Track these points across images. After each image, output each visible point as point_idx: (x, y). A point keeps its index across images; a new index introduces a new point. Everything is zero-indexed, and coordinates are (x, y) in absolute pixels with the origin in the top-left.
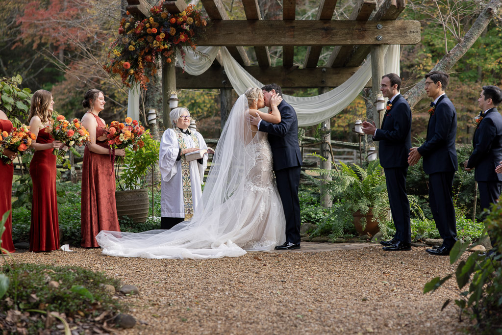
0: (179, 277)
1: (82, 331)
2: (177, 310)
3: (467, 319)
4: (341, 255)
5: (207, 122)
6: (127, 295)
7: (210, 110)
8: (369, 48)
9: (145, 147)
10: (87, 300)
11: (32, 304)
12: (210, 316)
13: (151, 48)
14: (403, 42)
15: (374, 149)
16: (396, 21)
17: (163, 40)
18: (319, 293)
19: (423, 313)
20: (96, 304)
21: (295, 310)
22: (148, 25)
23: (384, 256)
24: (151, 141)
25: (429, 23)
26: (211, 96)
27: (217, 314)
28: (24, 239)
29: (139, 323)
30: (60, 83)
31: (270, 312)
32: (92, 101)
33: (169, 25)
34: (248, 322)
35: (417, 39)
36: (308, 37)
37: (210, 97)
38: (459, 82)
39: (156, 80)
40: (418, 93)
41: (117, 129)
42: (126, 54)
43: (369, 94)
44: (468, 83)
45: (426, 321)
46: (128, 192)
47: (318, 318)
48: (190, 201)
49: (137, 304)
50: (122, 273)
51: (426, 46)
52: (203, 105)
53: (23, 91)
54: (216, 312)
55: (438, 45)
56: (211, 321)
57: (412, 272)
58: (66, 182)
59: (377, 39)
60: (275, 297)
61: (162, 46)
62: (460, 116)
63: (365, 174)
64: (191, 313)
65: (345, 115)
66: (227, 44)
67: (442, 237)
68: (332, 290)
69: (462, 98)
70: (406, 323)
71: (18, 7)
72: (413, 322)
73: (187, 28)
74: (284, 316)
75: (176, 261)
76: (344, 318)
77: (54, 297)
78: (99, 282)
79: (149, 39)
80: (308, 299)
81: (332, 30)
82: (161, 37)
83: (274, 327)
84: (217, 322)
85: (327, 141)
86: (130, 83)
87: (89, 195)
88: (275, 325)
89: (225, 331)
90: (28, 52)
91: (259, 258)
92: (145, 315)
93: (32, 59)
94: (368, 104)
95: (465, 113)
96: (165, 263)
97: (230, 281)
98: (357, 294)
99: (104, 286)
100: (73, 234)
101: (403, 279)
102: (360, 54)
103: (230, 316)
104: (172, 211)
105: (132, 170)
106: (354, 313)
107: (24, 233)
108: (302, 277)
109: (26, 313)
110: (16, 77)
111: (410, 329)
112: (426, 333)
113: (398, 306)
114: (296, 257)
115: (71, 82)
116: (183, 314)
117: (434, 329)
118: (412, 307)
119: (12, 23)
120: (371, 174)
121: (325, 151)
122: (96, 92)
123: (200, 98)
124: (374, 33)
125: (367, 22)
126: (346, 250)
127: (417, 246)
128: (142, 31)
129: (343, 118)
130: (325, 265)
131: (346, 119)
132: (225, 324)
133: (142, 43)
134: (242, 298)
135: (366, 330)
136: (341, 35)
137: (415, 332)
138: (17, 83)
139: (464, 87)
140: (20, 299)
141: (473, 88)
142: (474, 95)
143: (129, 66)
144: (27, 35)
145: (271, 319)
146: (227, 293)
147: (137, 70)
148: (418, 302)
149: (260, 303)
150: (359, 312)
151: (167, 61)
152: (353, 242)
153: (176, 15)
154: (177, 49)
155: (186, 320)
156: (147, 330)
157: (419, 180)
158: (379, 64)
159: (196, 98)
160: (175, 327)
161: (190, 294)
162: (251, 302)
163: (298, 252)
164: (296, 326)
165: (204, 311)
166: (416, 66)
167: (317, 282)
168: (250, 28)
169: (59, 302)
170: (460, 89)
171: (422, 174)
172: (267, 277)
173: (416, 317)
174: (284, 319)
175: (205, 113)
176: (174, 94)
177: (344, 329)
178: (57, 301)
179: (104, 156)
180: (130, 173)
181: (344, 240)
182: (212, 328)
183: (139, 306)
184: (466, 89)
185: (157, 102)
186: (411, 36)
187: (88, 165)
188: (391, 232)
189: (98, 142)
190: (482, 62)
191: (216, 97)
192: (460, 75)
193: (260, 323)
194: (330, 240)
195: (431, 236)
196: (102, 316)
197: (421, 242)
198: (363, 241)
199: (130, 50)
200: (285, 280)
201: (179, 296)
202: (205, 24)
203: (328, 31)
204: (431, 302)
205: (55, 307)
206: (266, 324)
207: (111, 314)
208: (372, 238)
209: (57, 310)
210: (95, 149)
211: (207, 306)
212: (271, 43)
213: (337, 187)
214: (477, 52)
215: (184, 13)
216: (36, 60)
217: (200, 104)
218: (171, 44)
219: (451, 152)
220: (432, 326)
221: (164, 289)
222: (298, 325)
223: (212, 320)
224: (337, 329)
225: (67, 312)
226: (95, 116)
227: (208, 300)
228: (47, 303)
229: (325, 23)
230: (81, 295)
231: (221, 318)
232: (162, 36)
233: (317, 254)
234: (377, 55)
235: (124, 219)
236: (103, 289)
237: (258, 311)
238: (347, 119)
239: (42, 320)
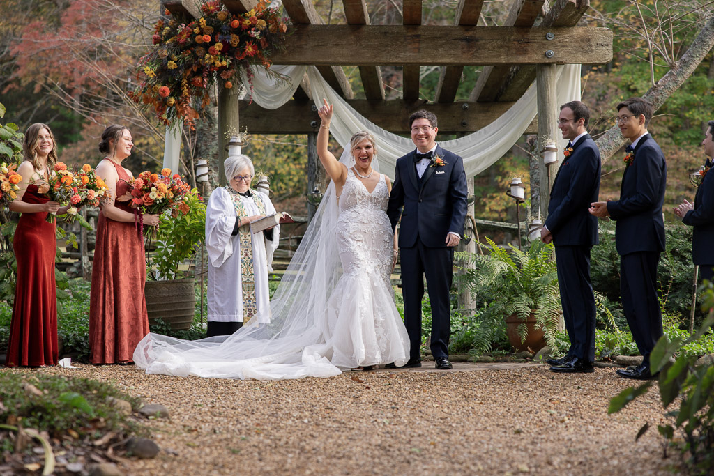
0: (235, 401)
1: (72, 458)
2: (226, 439)
3: (675, 455)
4: (485, 377)
5: (294, 203)
6: (150, 417)
7: (297, 185)
8: (535, 71)
9: (191, 215)
10: (84, 415)
12: (276, 447)
13: (202, 66)
14: (585, 61)
15: (540, 221)
16: (576, 28)
17: (219, 53)
18: (448, 423)
19: (607, 448)
20: (97, 421)
21: (409, 442)
22: (197, 30)
23: (553, 379)
24: (200, 206)
25: (628, 57)
26: (300, 164)
27: (288, 445)
29: (163, 452)
30: (74, 144)
31: (370, 445)
32: (112, 142)
33: (230, 31)
34: (335, 457)
35: (608, 55)
36: (441, 51)
37: (298, 166)
38: (673, 146)
39: (211, 123)
40: (609, 145)
41: (146, 182)
42: (164, 74)
43: (535, 147)
44: (688, 147)
45: (611, 458)
46: (163, 283)
47: (444, 453)
48: (253, 297)
49: (165, 429)
50: (147, 393)
51: (623, 92)
52: (288, 178)
53: (6, 126)
54: (287, 443)
55: (643, 89)
56: (278, 454)
57: (594, 399)
58: (76, 279)
59: (546, 55)
60: (379, 426)
61: (218, 62)
63: (525, 259)
64: (248, 444)
66: (318, 60)
67: (642, 353)
68: (468, 420)
69: (678, 169)
70: (580, 460)
71: (14, 30)
72: (591, 459)
73: (256, 35)
74: (392, 449)
76: (485, 453)
77: (31, 407)
78: (107, 394)
79: (199, 51)
80: (430, 431)
81: (477, 40)
82: (217, 49)
83: (374, 463)
84: (286, 456)
86: (170, 119)
87: (102, 284)
88: (377, 460)
89: (298, 467)
90: (28, 98)
91: (360, 379)
92: (175, 443)
93: (34, 108)
94: (533, 161)
95: (682, 193)
96: (214, 383)
97: (313, 406)
98: (507, 426)
99: (113, 401)
100: (78, 343)
101: (579, 408)
102: (521, 81)
103: (308, 447)
104: (225, 312)
105: (169, 250)
106: (500, 448)
107: (4, 340)
108: (424, 404)
111: (586, 468)
112: (611, 473)
113: (570, 440)
114: (417, 378)
115: (91, 144)
116: (235, 444)
117: (623, 468)
118: (592, 441)
119: (4, 53)
120: (535, 258)
122: (119, 129)
123: (283, 167)
124: (541, 46)
125: (531, 29)
126: (494, 371)
127: (604, 367)
128: (188, 40)
129: (498, 198)
130: (461, 389)
132: (299, 458)
133: (187, 58)
134: (329, 427)
135: (518, 469)
136: (491, 48)
137: (593, 473)
139: (681, 152)
141: (695, 155)
142: (695, 165)
143: (168, 93)
144: (25, 72)
145: (371, 453)
146: (306, 421)
147: (180, 99)
148: (602, 436)
149: (356, 434)
150: (508, 446)
151: (226, 87)
152: (506, 362)
153: (239, 15)
154: (241, 67)
155: (239, 452)
156: (175, 463)
157: (609, 275)
158: (549, 93)
159: (276, 167)
160: (220, 460)
161: (249, 422)
162: (343, 432)
163: (420, 372)
164: (409, 462)
165: (268, 441)
167: (446, 410)
168: (352, 37)
169: (39, 414)
170: (675, 156)
171: (613, 265)
172: (370, 402)
173: (596, 453)
174: (390, 453)
175: (291, 190)
176: (237, 136)
177: (484, 467)
178: (36, 413)
179: (126, 224)
180: (166, 254)
181: (492, 359)
182: (278, 463)
183: (167, 432)
184: (683, 155)
185: (213, 157)
186: (598, 51)
187: (103, 238)
188: (563, 346)
189: (118, 204)
190: (709, 116)
191: (307, 166)
192: (675, 135)
193: (354, 458)
194: (470, 359)
195: (625, 352)
196: (106, 439)
197: (609, 361)
198: (521, 359)
199: (169, 67)
200: (398, 407)
201: (232, 423)
202: (285, 29)
203: (471, 43)
204: (621, 436)
205: (33, 423)
206: (363, 459)
207: (121, 437)
208: (534, 355)
209: (36, 427)
210: (112, 214)
211: (274, 436)
212: (383, 60)
213: (481, 277)
214: (701, 101)
215: (253, 13)
216: (39, 110)
217: (283, 176)
218: (231, 60)
219: (656, 222)
220: (620, 464)
221: (209, 413)
222: (411, 461)
223: (280, 453)
224: (472, 468)
225: (51, 431)
226: (115, 165)
227: (275, 428)
228: (20, 415)
229: (467, 30)
230: (75, 407)
231: (294, 450)
232: (219, 46)
233: (449, 375)
234: (546, 81)
235: (157, 323)
236: (111, 404)
237: (352, 443)
239: (11, 440)
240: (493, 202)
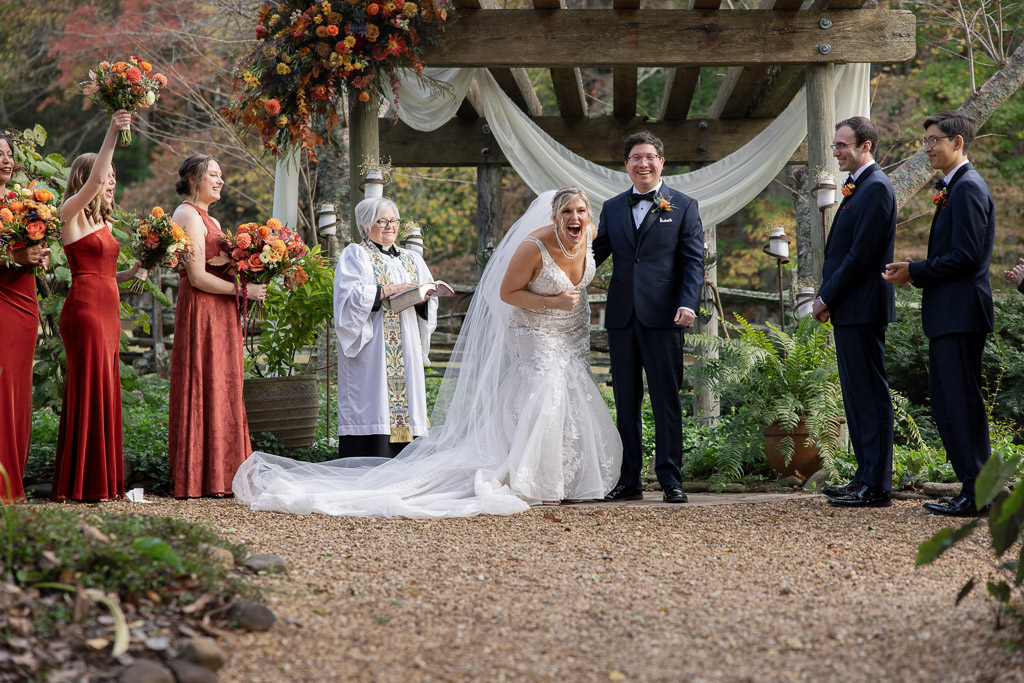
0: (380, 549)
1: (152, 630)
2: (369, 604)
3: (1012, 624)
4: (735, 514)
5: (454, 265)
6: (260, 573)
7: (460, 239)
8: (803, 74)
9: (312, 284)
10: (168, 570)
11: (46, 572)
12: (440, 615)
13: (326, 70)
14: (876, 58)
15: (811, 290)
16: (862, 11)
17: (350, 51)
18: (684, 579)
19: (914, 615)
20: (187, 577)
21: (630, 607)
22: (318, 19)
23: (832, 515)
24: (325, 271)
25: (935, 51)
26: (462, 209)
27: (457, 612)
28: (48, 477)
29: (281, 622)
31: (574, 611)
32: (193, 180)
33: (365, 19)
34: (524, 628)
35: (908, 50)
36: (668, 46)
37: (460, 213)
38: (1000, 180)
39: (339, 151)
40: (910, 180)
41: (253, 238)
42: (272, 82)
43: (803, 183)
45: (921, 629)
46: (273, 380)
47: (680, 622)
48: (403, 399)
49: (282, 590)
50: (254, 539)
51: (928, 102)
52: (445, 229)
53: (48, 159)
54: (456, 608)
55: (956, 98)
56: (444, 625)
57: (893, 545)
58: (147, 376)
59: (819, 51)
60: (586, 585)
61: (349, 64)
62: (1002, 254)
63: (791, 345)
64: (400, 610)
65: (751, 251)
66: (491, 61)
67: (960, 478)
68: (713, 576)
69: (1007, 213)
70: (876, 632)
72: (891, 631)
73: (403, 24)
74: (605, 617)
75: (374, 520)
76: (739, 622)
77: (93, 558)
78: (199, 539)
79: (322, 48)
80: (659, 591)
81: (721, 30)
82: (348, 45)
83: (581, 637)
84: (455, 627)
85: (709, 280)
86: (280, 147)
87: (187, 384)
88: (584, 633)
89: (473, 643)
90: (73, 117)
91: (556, 517)
92: (297, 609)
93: (82, 132)
94: (800, 204)
95: (1013, 248)
96: (349, 524)
97: (490, 556)
98: (768, 583)
99: (208, 549)
100: (153, 468)
101: (871, 558)
102: (784, 88)
103: (485, 615)
104: (364, 421)
105: (282, 334)
106: (760, 615)
107: (48, 463)
108: (649, 552)
109: (31, 590)
110: (32, 129)
111: (885, 643)
112: (921, 651)
113: (861, 603)
114: (638, 515)
115: (164, 182)
116: (381, 610)
117: (938, 644)
118: (891, 605)
119: (40, 54)
120: (805, 342)
121: (704, 301)
122: (203, 160)
123: (439, 214)
124: (813, 38)
125: (798, 13)
126: (748, 505)
127: (905, 499)
128: (306, 32)
129: (748, 256)
130: (701, 531)
131: (753, 261)
132: (474, 630)
133: (305, 58)
134: (515, 586)
135: (787, 644)
136: (741, 41)
137: (895, 650)
138: (35, 142)
139: (1011, 189)
140: (18, 562)
143: (278, 108)
144: (69, 80)
145: (576, 623)
146: (481, 577)
147: (295, 117)
148: (905, 597)
149: (553, 595)
150: (771, 613)
151: (361, 99)
152: (764, 491)
154: (382, 71)
155: (388, 621)
156: (299, 638)
157: (911, 366)
158: (825, 105)
159: (429, 214)
160: (362, 633)
161: (401, 578)
162: (535, 593)
163: (642, 507)
164: (630, 636)
165: (429, 606)
166: (907, 145)
167: (680, 561)
168: (541, 27)
169: (106, 568)
170: (1003, 195)
171: (917, 352)
172: (571, 550)
173: (898, 622)
174: (604, 623)
175: (450, 247)
176: (375, 169)
177: (738, 643)
178: (101, 567)
179: (224, 298)
180: (277, 340)
181: (743, 487)
182: (444, 637)
183: (285, 593)
184: (1015, 194)
185: (342, 200)
186: (894, 44)
188: (846, 469)
191: (474, 212)
192: (1003, 164)
193: (552, 630)
194: (712, 488)
195: (935, 476)
196: (200, 603)
197: (913, 490)
198: (786, 488)
199: (279, 72)
200: (612, 557)
201: (376, 581)
202: (444, 16)
203: (711, 33)
204: (933, 598)
205: (97, 581)
206: (565, 631)
207: (221, 600)
208: (805, 482)
209: (101, 586)
210: (203, 283)
211: (437, 598)
212: (586, 59)
213: (728, 371)
216: (89, 134)
217: (439, 226)
218: (368, 61)
219: (979, 289)
220: (934, 638)
221: (343, 567)
222: (634, 634)
223: (446, 622)
224: (722, 643)
225: (123, 593)
226: (201, 213)
227: (438, 587)
228: (78, 570)
229: (706, 16)
230: (155, 559)
231: (465, 618)
232: (349, 42)
233: (684, 511)
234: (820, 87)
235: (264, 438)
236: (206, 554)
237: (548, 608)
238: (756, 259)
239: (66, 605)
240: (741, 263)
